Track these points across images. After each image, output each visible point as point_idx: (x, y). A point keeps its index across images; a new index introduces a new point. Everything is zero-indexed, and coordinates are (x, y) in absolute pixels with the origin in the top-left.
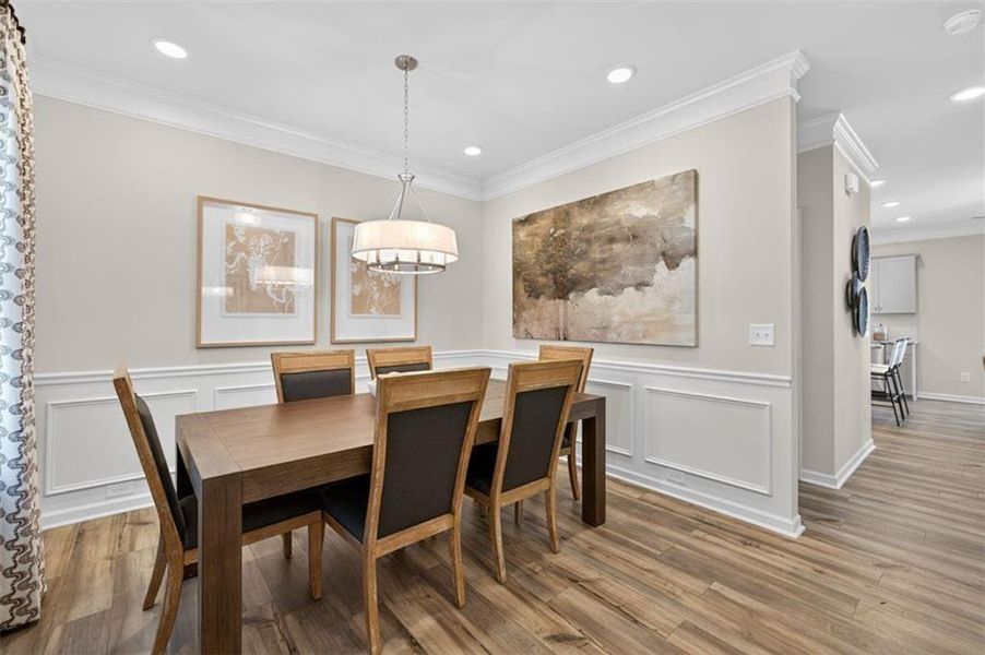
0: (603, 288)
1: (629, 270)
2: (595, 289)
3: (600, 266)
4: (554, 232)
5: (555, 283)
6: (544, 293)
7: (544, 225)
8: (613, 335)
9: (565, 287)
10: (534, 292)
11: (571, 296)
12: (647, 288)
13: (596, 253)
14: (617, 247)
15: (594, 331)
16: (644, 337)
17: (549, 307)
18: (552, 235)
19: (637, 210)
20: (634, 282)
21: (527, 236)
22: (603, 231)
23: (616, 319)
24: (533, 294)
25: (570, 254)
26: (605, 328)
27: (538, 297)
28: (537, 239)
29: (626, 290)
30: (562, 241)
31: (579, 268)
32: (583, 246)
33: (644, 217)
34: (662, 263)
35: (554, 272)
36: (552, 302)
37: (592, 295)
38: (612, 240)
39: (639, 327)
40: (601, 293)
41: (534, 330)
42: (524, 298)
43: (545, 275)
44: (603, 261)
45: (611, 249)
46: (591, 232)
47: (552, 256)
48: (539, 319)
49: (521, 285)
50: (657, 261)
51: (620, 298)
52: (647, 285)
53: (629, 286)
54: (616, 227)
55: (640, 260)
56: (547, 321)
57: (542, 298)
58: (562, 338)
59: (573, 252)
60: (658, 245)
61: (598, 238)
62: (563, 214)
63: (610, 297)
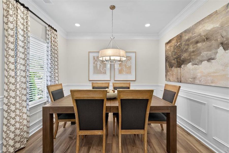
0: (193, 62)
1: (204, 54)
2: (190, 63)
3: (192, 54)
4: (177, 44)
5: (177, 62)
6: (174, 66)
7: (174, 42)
8: (198, 81)
9: (180, 63)
10: (171, 66)
11: (182, 66)
12: (213, 61)
13: (191, 49)
14: (199, 45)
15: (190, 79)
16: (212, 83)
18: (176, 45)
19: (209, 27)
20: (207, 59)
21: (169, 47)
22: (193, 40)
23: (199, 75)
24: (171, 67)
25: (182, 51)
26: (194, 78)
27: (172, 67)
28: (172, 48)
29: (203, 62)
30: (179, 47)
31: (185, 55)
32: (186, 47)
33: (212, 29)
34: (221, 48)
35: (177, 58)
36: (176, 69)
37: (190, 65)
38: (197, 42)
39: (209, 78)
40: (193, 64)
41: (171, 78)
42: (168, 68)
43: (174, 60)
44: (193, 52)
45: (197, 46)
46: (189, 41)
47: (176, 53)
48: (173, 75)
49: (167, 63)
50: (218, 47)
51: (200, 66)
52: (213, 59)
53: (204, 61)
54: (199, 37)
55: (209, 48)
56: (175, 76)
57: (173, 68)
58: (179, 81)
59: (183, 50)
60: (219, 40)
61: (191, 43)
62: (180, 37)
63: (196, 66)
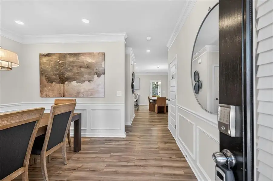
0: (78, 81)
1: (86, 76)
2: (75, 81)
3: (77, 74)
5: (60, 78)
6: (55, 81)
7: (55, 59)
8: (81, 95)
9: (63, 80)
10: (50, 81)
11: (66, 83)
12: (91, 82)
13: (75, 70)
14: (82, 69)
15: (74, 94)
16: (91, 95)
17: (57, 86)
18: (58, 62)
19: (89, 60)
20: (88, 80)
21: (47, 61)
22: (78, 64)
23: (82, 91)
24: (49, 81)
25: (66, 69)
26: (79, 93)
27: (52, 82)
28: (51, 63)
29: (85, 82)
30: (63, 65)
31: (69, 74)
32: (71, 67)
33: (91, 62)
34: (96, 75)
35: (59, 75)
36: (58, 84)
37: (74, 83)
38: (81, 67)
39: (89, 93)
40: (77, 82)
41: (50, 94)
42: (46, 83)
43: (56, 75)
44: (78, 73)
45: (81, 70)
46: (74, 64)
47: (58, 69)
48: (53, 90)
49: (44, 78)
50: (95, 75)
51: (84, 84)
52: (92, 81)
53: (86, 81)
54: (83, 63)
55: (90, 74)
56: (56, 91)
57: (54, 83)
58: (62, 96)
59: (67, 69)
60: (95, 70)
61: (76, 66)
62: (63, 56)
63: (80, 84)
